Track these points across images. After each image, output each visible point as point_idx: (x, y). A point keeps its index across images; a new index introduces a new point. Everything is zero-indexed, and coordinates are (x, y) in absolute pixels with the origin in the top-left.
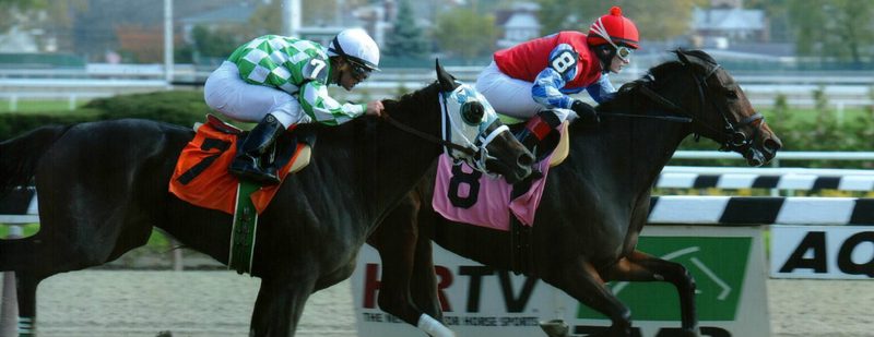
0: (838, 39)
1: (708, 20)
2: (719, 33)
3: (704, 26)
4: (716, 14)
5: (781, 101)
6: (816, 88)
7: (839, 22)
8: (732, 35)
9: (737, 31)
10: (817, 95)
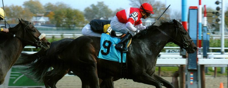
0: (66, 24)
1: (36, 19)
2: (38, 22)
3: (36, 21)
4: (38, 18)
5: (53, 37)
6: (61, 34)
7: (66, 20)
8: (42, 22)
9: (43, 22)
10: (62, 35)
